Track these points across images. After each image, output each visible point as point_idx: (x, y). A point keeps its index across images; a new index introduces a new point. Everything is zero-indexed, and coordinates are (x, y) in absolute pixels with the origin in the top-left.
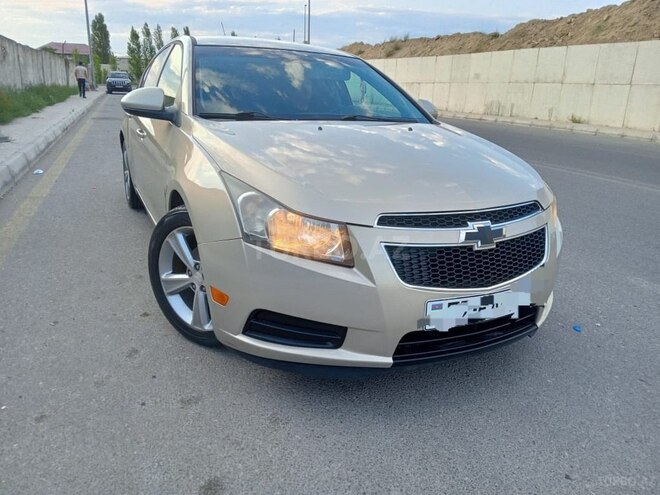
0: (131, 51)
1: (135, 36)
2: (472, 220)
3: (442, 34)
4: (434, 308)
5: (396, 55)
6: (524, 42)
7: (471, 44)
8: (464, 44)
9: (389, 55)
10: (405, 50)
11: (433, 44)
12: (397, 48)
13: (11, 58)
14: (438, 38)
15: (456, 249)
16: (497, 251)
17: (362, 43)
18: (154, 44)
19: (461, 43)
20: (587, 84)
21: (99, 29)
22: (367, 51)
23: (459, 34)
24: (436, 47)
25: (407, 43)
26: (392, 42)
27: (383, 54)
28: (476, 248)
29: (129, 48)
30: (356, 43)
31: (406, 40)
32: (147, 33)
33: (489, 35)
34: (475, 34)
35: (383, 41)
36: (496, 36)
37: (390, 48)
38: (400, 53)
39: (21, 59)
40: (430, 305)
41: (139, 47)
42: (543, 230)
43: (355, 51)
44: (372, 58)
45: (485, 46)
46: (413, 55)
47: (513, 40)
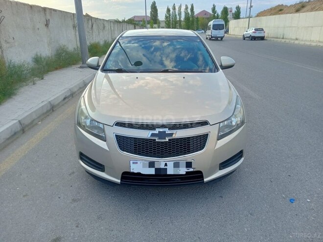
0: (166, 17)
1: (168, 10)
2: (158, 128)
4: (133, 163)
5: (301, 11)
9: (298, 11)
10: (308, 7)
12: (303, 7)
13: (107, 28)
15: (147, 140)
16: (169, 143)
17: (282, 5)
18: (177, 13)
21: (154, 8)
22: (285, 9)
25: (310, 3)
26: (300, 3)
27: (294, 10)
28: (157, 141)
29: (166, 16)
30: (279, 5)
31: (309, 1)
32: (174, 8)
38: (305, 9)
39: (112, 28)
40: (131, 162)
41: (170, 15)
42: (207, 134)
43: (278, 10)
44: (287, 13)
46: (312, 10)
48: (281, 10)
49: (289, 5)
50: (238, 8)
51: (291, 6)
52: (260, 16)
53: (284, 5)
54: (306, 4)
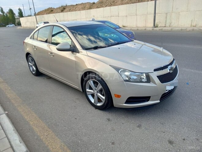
3: (77, 4)
6: (103, 4)
7: (88, 6)
8: (85, 6)
9: (62, 11)
11: (75, 7)
12: (64, 9)
14: (77, 5)
17: (51, 8)
19: (84, 6)
20: (125, 16)
22: (54, 10)
23: (83, 3)
24: (77, 7)
26: (62, 7)
27: (60, 11)
30: (49, 8)
31: (66, 6)
33: (92, 3)
34: (88, 3)
35: (59, 7)
36: (94, 3)
37: (62, 9)
43: (50, 10)
44: (57, 13)
45: (92, 7)
46: (70, 11)
47: (100, 4)
48: (52, 11)
49: (56, 8)
50: (20, 10)
51: (57, 8)
52: (40, 15)
53: (53, 8)
54: (66, 7)
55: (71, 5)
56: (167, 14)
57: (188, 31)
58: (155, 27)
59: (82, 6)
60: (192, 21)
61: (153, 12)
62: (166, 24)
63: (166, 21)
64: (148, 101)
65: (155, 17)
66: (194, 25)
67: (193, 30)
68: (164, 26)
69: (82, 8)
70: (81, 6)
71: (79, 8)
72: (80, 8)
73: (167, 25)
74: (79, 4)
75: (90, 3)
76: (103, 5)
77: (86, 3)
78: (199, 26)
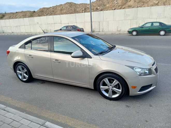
7: (28, 14)
8: (26, 14)
9: (1, 18)
14: (17, 13)
24: (17, 15)
31: (5, 13)
33: (32, 12)
34: (28, 11)
36: (34, 12)
37: (1, 16)
38: (5, 17)
45: (33, 15)
46: (10, 18)
47: (41, 13)
54: (5, 15)
55: (11, 13)
56: (99, 22)
57: (117, 35)
58: (93, 32)
59: (23, 14)
60: (117, 27)
61: (90, 21)
62: (99, 30)
63: (100, 27)
64: (150, 87)
65: (92, 24)
66: (119, 30)
67: (120, 34)
68: (98, 31)
69: (23, 16)
70: (21, 14)
71: (19, 15)
72: (21, 15)
73: (101, 30)
74: (19, 12)
75: (31, 11)
76: (44, 14)
77: (26, 12)
78: (122, 31)
